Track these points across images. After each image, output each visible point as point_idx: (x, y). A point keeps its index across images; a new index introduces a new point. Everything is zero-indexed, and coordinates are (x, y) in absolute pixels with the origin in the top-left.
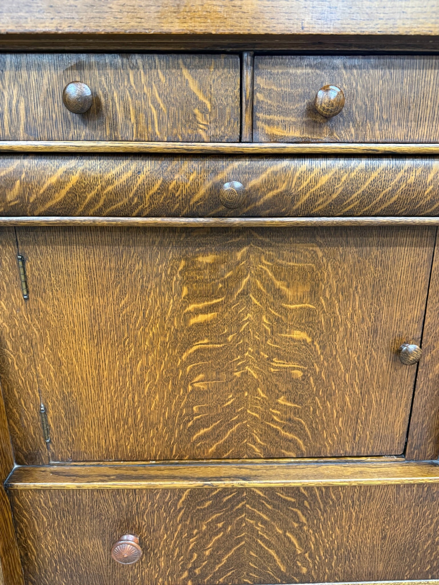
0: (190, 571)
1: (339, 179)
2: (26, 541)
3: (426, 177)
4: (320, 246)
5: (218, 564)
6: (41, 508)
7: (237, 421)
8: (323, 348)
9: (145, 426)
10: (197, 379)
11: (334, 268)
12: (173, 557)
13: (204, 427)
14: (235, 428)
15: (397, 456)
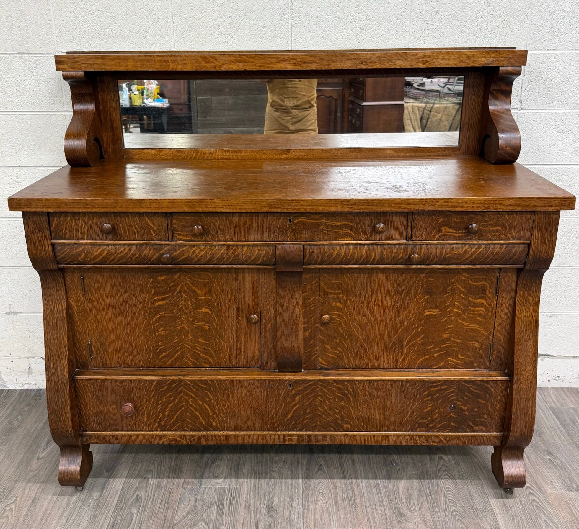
0: (158, 423)
1: (208, 253)
2: (80, 405)
3: (242, 252)
4: (211, 273)
5: (172, 419)
6: (88, 389)
7: (180, 350)
8: (217, 316)
9: (137, 351)
10: (160, 330)
11: (218, 282)
12: (150, 415)
13: (165, 352)
14: (179, 353)
15: (258, 367)
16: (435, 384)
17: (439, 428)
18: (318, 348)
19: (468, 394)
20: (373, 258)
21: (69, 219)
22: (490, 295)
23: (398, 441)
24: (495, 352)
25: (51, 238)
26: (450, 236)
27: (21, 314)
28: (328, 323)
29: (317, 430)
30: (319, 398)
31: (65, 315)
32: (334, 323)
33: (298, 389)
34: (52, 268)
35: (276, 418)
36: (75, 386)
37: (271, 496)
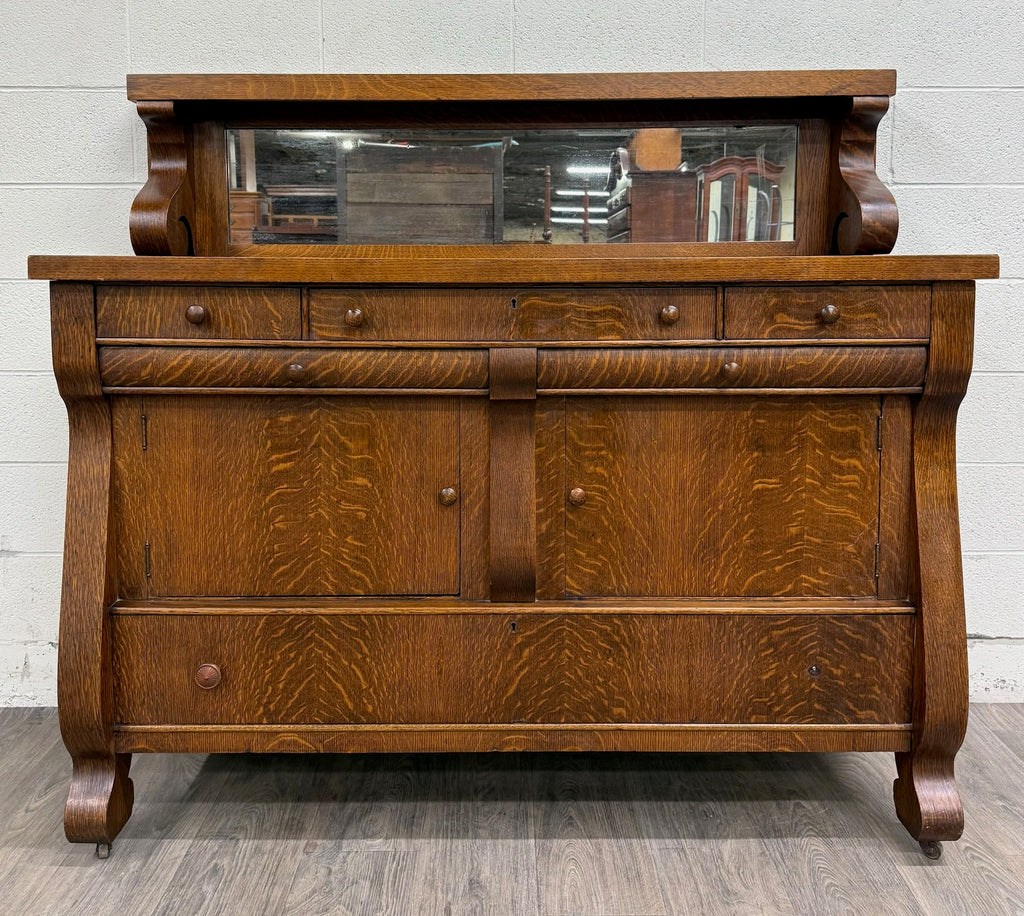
0: (265, 707)
1: (370, 365)
2: (120, 669)
3: (430, 362)
4: (373, 409)
5: (291, 698)
6: (138, 634)
7: (312, 559)
8: (381, 492)
9: (233, 560)
10: (277, 520)
11: (386, 427)
12: (250, 690)
13: (283, 564)
14: (310, 566)
15: (454, 595)
16: (779, 623)
17: (791, 714)
18: (563, 554)
19: (840, 642)
20: (658, 373)
21: (131, 299)
22: (866, 451)
23: (716, 744)
24: (884, 563)
25: (96, 334)
26: (789, 329)
27: (21, 555)
28: (582, 503)
29: (563, 720)
30: (567, 651)
31: (107, 487)
32: (592, 506)
33: (528, 633)
34: (92, 393)
35: (486, 695)
36: (113, 629)
37: (475, 865)
